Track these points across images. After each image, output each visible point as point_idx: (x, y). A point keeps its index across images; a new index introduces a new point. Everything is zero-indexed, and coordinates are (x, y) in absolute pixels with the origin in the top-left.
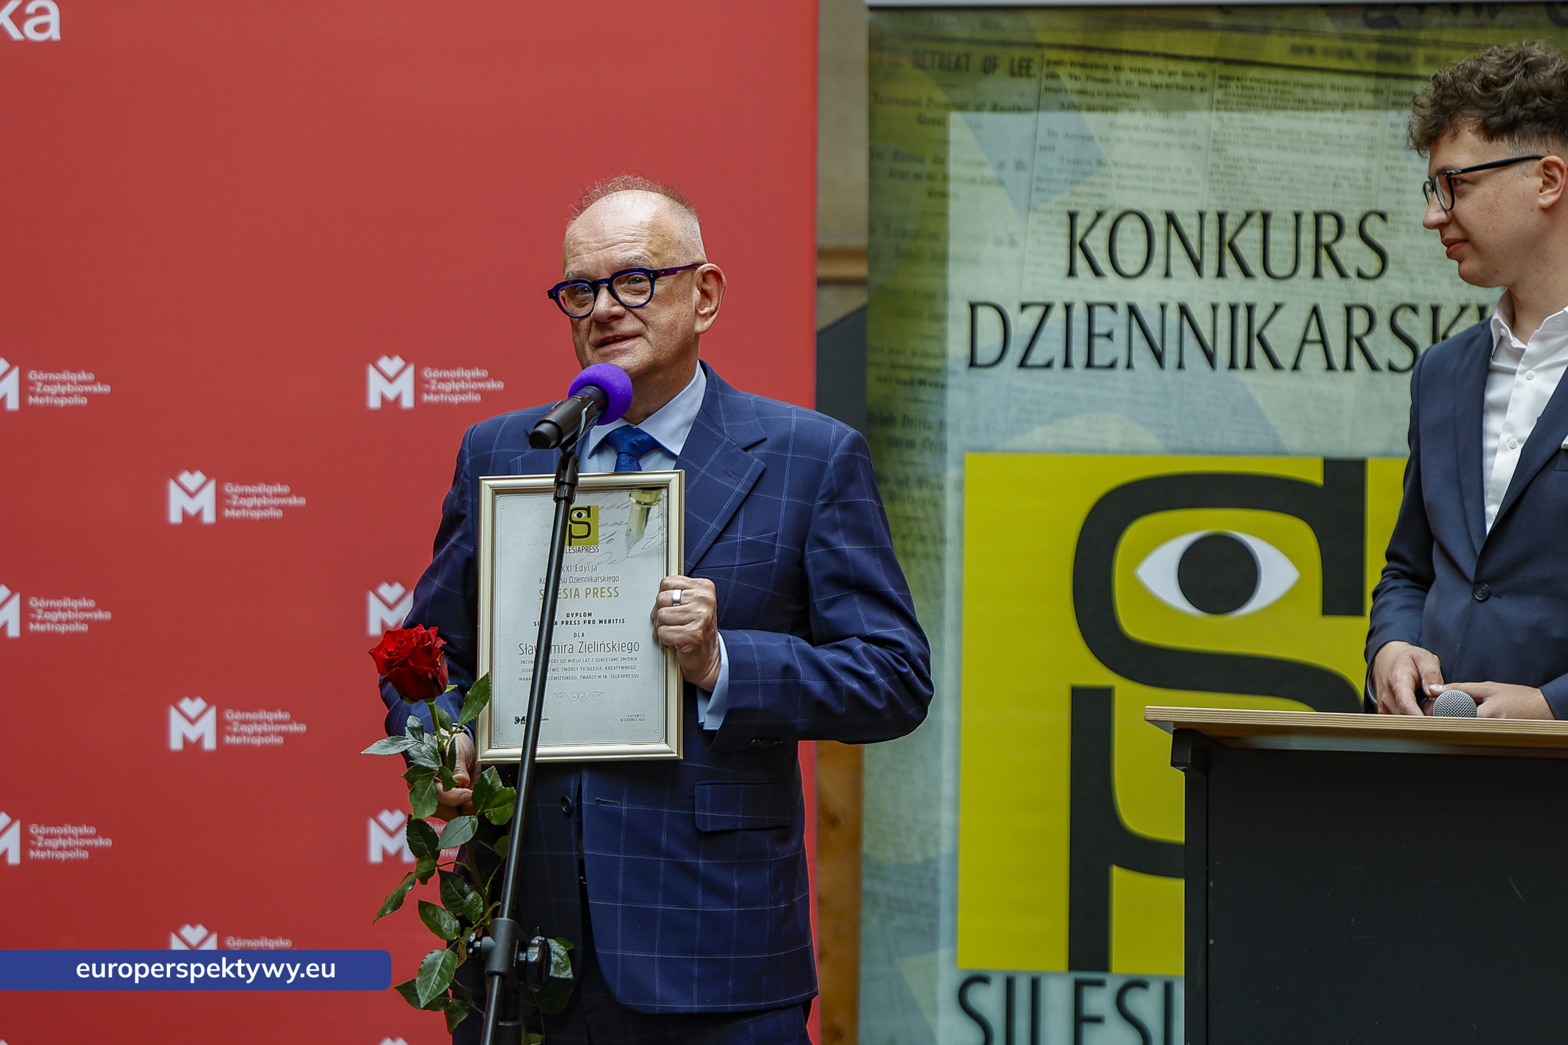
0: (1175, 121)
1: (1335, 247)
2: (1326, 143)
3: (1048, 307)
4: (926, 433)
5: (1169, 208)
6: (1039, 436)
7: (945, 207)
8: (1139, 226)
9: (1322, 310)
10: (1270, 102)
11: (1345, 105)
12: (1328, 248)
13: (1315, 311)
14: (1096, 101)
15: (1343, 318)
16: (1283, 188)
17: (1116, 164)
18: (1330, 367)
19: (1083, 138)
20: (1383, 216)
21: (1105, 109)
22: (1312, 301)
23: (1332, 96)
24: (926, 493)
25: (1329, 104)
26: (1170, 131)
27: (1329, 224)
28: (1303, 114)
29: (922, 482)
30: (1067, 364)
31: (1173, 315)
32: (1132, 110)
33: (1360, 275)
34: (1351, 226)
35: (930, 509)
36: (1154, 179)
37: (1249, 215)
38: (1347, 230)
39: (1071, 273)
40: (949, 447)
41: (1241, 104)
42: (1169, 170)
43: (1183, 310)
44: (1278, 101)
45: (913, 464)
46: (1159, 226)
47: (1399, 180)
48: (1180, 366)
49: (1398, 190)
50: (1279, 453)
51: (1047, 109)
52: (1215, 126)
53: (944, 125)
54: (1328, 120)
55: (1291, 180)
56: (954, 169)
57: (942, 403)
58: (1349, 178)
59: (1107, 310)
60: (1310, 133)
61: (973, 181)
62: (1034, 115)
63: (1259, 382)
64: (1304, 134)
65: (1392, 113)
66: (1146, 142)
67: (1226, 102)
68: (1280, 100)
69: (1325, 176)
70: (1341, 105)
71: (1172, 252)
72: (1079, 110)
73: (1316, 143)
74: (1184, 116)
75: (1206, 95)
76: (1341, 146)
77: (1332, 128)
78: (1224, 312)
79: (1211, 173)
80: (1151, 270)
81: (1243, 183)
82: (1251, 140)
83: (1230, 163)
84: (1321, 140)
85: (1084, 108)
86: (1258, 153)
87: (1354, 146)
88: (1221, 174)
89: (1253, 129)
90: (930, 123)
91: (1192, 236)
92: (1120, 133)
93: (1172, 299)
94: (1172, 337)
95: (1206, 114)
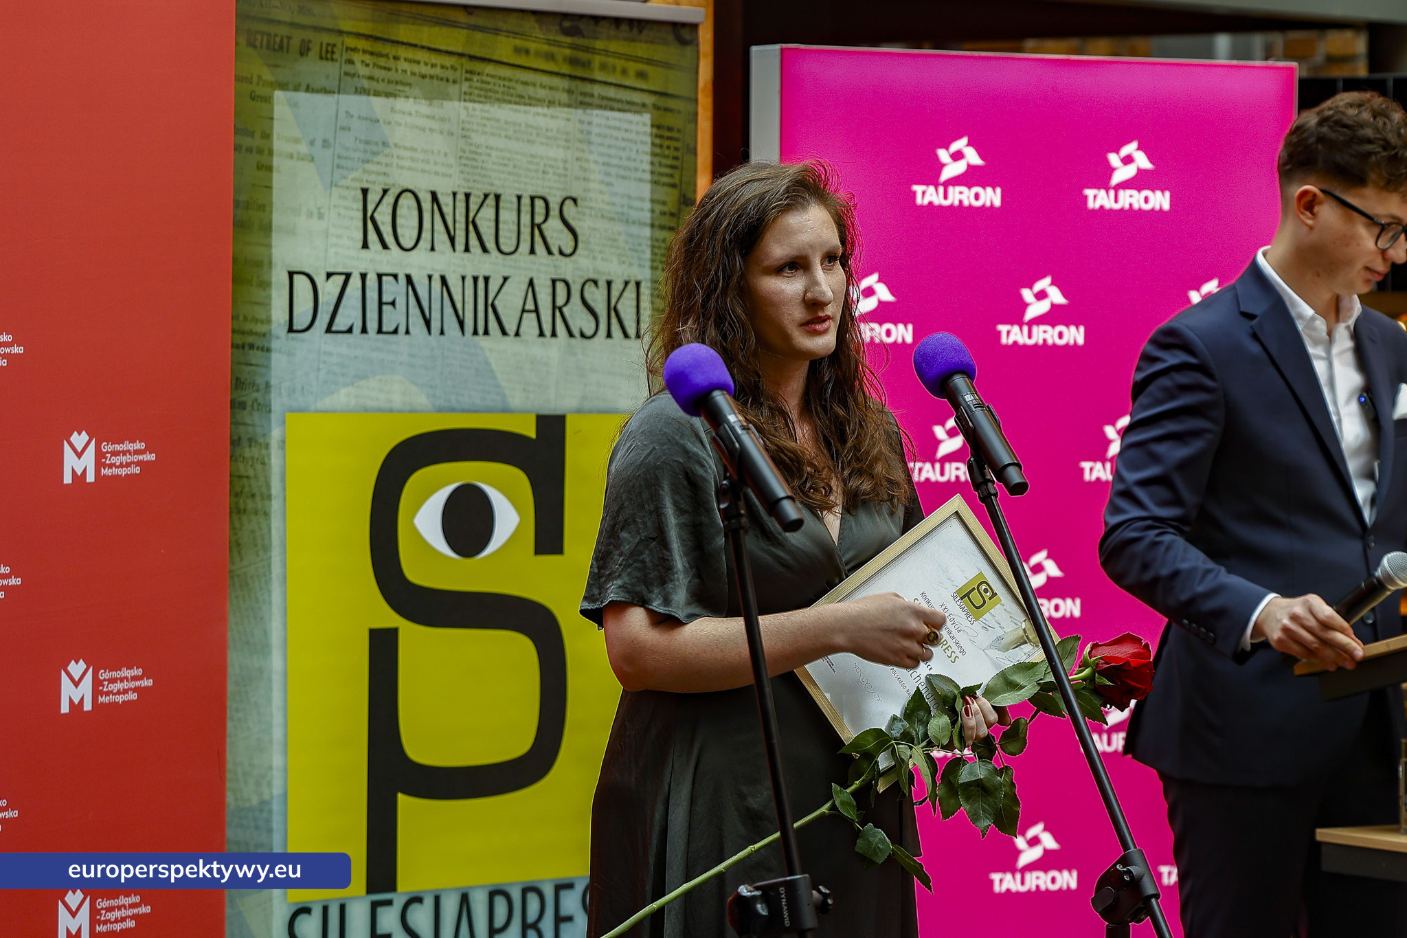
0: (436, 109)
1: (543, 226)
2: (538, 135)
3: (348, 276)
4: (255, 395)
5: (433, 189)
6: (343, 397)
7: (271, 179)
8: (414, 203)
9: (536, 282)
10: (499, 96)
11: (550, 102)
12: (539, 226)
13: (531, 283)
14: (381, 87)
15: (550, 290)
16: (509, 173)
17: (396, 145)
18: (542, 334)
19: (371, 120)
20: (575, 200)
21: (387, 95)
22: (530, 276)
23: (542, 93)
24: (255, 452)
25: (539, 100)
26: (433, 118)
27: (539, 204)
28: (522, 108)
29: (252, 441)
30: (364, 330)
31: (437, 284)
32: (407, 97)
33: (561, 253)
34: (555, 211)
35: (259, 467)
36: (423, 161)
37: (486, 196)
38: (552, 213)
39: (365, 245)
40: (273, 408)
41: (481, 96)
42: (432, 152)
43: (444, 281)
45: (245, 424)
46: (427, 205)
47: (585, 170)
48: (442, 333)
49: (585, 179)
50: (506, 410)
51: (346, 93)
52: (463, 116)
53: (270, 103)
54: (538, 114)
55: (515, 167)
56: (278, 145)
57: (268, 367)
58: (553, 167)
59: (391, 279)
60: (527, 126)
61: (291, 156)
62: (336, 96)
63: (493, 346)
64: (523, 125)
65: (580, 111)
66: (417, 127)
67: (471, 94)
68: (507, 95)
69: (538, 164)
70: (547, 102)
71: (436, 227)
72: (369, 94)
73: (531, 134)
74: (442, 104)
75: (457, 86)
76: (548, 138)
77: (542, 122)
78: (469, 283)
79: (461, 158)
80: (421, 243)
81: (482, 168)
82: (487, 129)
83: (473, 149)
84: (534, 132)
85: (372, 93)
86: (492, 141)
87: (556, 139)
88: (467, 158)
89: (489, 119)
90: (259, 100)
91: (448, 214)
92: (398, 117)
93: (436, 271)
94: (436, 306)
95: (456, 103)
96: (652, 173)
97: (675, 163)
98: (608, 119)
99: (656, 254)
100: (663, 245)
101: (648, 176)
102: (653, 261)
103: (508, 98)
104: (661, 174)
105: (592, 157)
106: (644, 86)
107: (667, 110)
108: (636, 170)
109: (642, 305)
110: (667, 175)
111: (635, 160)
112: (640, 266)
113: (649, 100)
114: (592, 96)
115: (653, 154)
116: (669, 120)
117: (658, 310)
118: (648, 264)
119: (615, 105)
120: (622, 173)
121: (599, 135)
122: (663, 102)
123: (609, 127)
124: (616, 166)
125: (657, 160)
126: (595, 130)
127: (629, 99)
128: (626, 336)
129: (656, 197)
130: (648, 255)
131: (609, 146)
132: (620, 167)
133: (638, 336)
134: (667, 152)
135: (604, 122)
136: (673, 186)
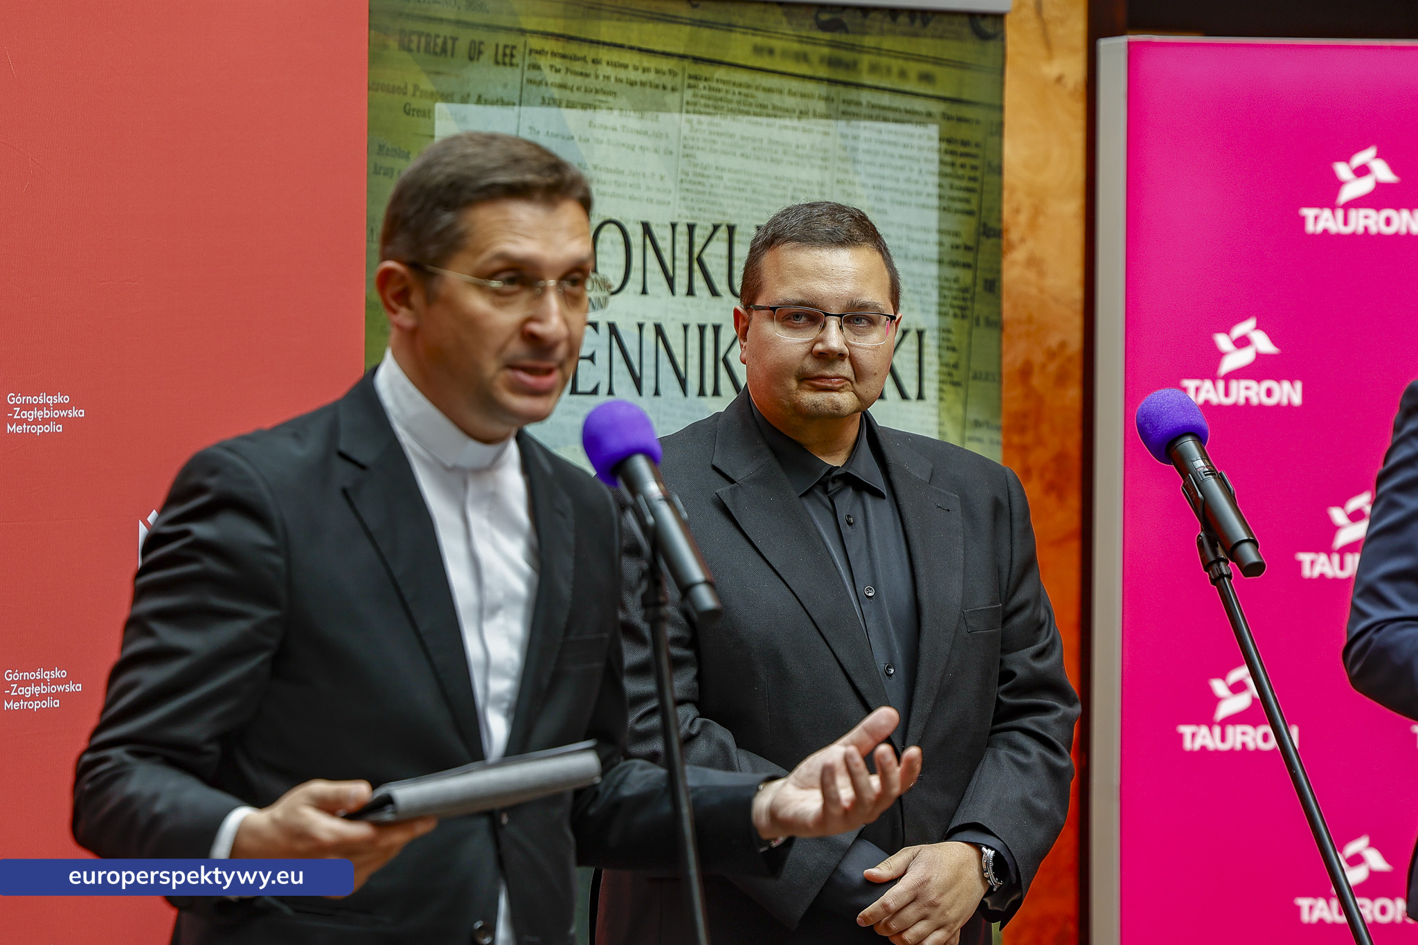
0: (649, 123)
2: (785, 153)
5: (645, 219)
8: (619, 237)
10: (734, 106)
11: (801, 112)
14: (576, 96)
16: (746, 200)
17: (595, 167)
19: (563, 137)
21: (585, 106)
23: (790, 102)
25: (787, 110)
26: (646, 133)
28: (764, 120)
31: (649, 334)
32: (610, 109)
36: (631, 186)
37: (716, 228)
41: (709, 106)
42: (644, 175)
43: (659, 330)
44: (742, 105)
46: (636, 238)
47: (849, 195)
48: (657, 393)
51: (529, 104)
52: (686, 130)
53: (430, 117)
54: (786, 127)
55: (754, 191)
58: (806, 191)
60: (771, 141)
62: (516, 108)
64: (765, 142)
65: (841, 126)
66: (623, 145)
67: (695, 104)
68: (744, 104)
69: (785, 188)
70: (797, 111)
71: (648, 266)
72: (560, 106)
73: (776, 152)
74: (657, 117)
75: (677, 95)
76: (798, 156)
77: (790, 137)
78: (694, 333)
79: (682, 181)
80: (629, 286)
81: (710, 193)
82: (718, 147)
83: (698, 170)
84: (780, 149)
85: (564, 105)
86: (724, 161)
87: (809, 157)
88: (690, 182)
89: (718, 134)
90: (415, 113)
91: (665, 250)
92: (599, 133)
93: (649, 318)
94: (649, 361)
95: (676, 116)
96: (941, 197)
97: (971, 185)
98: (880, 132)
99: (945, 297)
100: (955, 286)
101: (935, 202)
102: (940, 305)
103: (746, 108)
104: (953, 199)
105: (857, 179)
106: (929, 91)
107: (960, 120)
108: (918, 194)
109: (926, 359)
110: (961, 200)
111: (917, 182)
112: (923, 311)
113: (937, 108)
114: (858, 104)
115: (942, 175)
116: (964, 132)
117: (947, 365)
118: (935, 309)
119: (890, 115)
120: (899, 197)
121: (868, 152)
122: (955, 110)
123: (882, 142)
124: (891, 189)
125: (946, 181)
126: (862, 146)
127: (909, 107)
128: (904, 396)
129: (944, 227)
130: (934, 297)
131: (882, 166)
132: (896, 190)
133: (920, 396)
134: (960, 172)
135: (875, 135)
136: (970, 213)
